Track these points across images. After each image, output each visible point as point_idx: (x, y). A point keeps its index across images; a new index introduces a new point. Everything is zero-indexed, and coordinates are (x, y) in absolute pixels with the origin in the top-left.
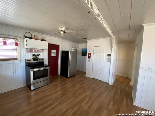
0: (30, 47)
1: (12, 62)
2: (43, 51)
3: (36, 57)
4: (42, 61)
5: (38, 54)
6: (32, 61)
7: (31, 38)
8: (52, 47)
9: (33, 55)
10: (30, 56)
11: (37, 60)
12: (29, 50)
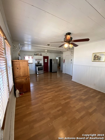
0: (36, 58)
1: (31, 64)
3: (38, 63)
4: (41, 64)
5: (39, 61)
6: (37, 64)
7: (36, 55)
8: (45, 57)
12: (36, 60)
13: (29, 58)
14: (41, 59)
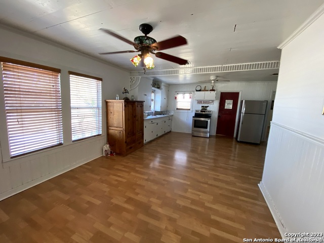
0: (201, 98)
1: (186, 111)
2: (213, 102)
3: (204, 108)
4: (209, 113)
5: (207, 105)
6: (199, 112)
7: (200, 91)
8: (224, 97)
9: (202, 107)
10: (199, 108)
11: (205, 112)
12: (199, 102)
13: (184, 97)
14: (213, 101)
